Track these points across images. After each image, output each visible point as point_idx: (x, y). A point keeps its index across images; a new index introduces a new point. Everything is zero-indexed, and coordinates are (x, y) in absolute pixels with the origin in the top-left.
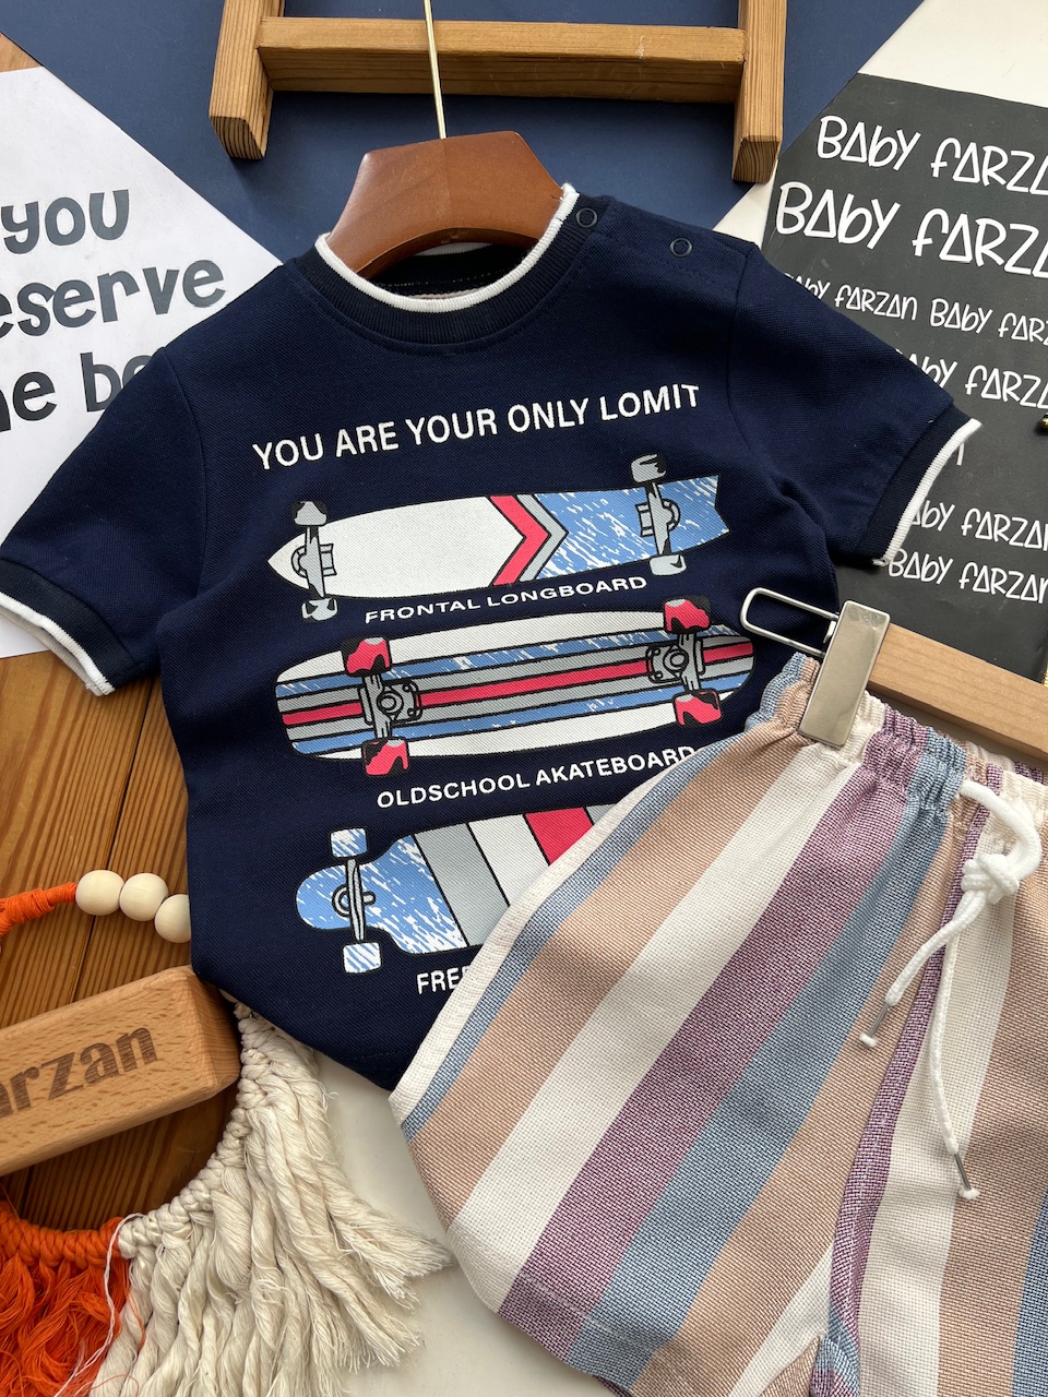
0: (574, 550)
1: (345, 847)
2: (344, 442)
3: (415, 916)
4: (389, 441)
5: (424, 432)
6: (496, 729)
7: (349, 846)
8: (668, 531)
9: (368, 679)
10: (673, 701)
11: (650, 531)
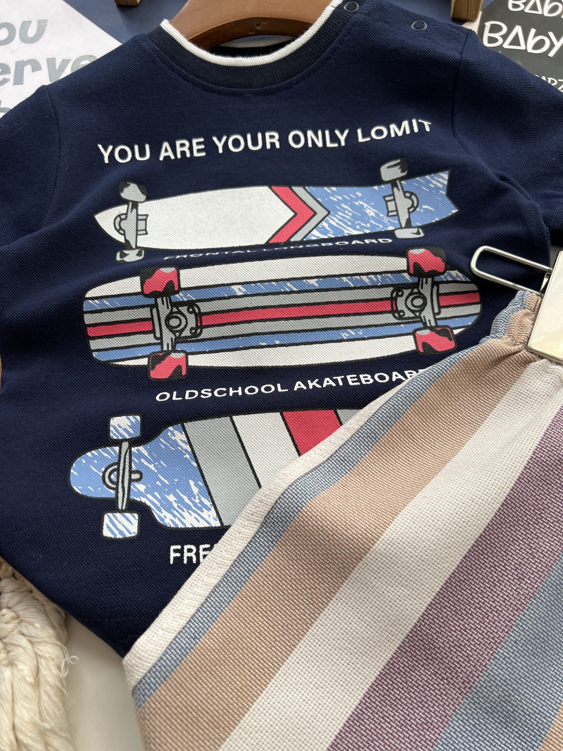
0: (334, 224)
1: (121, 431)
2: (166, 150)
3: (176, 495)
4: (199, 151)
5: (226, 145)
6: (263, 347)
7: (125, 430)
8: (409, 213)
9: (159, 300)
10: (413, 334)
11: (395, 213)
